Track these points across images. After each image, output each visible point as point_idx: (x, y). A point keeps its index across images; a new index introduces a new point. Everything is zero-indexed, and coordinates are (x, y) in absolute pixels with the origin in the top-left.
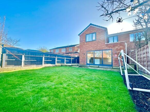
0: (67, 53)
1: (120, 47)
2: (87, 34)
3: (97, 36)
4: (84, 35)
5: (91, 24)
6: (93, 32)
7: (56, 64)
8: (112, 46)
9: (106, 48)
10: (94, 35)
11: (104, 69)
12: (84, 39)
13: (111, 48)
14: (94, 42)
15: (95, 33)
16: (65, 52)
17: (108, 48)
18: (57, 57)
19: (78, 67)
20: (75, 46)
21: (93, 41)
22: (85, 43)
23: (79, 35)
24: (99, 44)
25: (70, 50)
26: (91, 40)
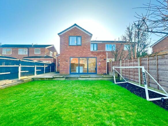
0: (29, 56)
1: (103, 55)
2: (70, 35)
3: (82, 41)
4: (67, 36)
5: (75, 25)
6: (78, 35)
7: (20, 78)
8: (97, 54)
9: (92, 56)
10: (79, 39)
11: (96, 78)
12: (67, 42)
13: (95, 56)
14: (79, 47)
15: (81, 37)
16: (27, 54)
17: (93, 56)
18: (20, 65)
19: (65, 79)
20: (46, 48)
21: (77, 45)
22: (68, 47)
23: (58, 34)
24: (84, 50)
25: (37, 52)
26: (76, 45)
